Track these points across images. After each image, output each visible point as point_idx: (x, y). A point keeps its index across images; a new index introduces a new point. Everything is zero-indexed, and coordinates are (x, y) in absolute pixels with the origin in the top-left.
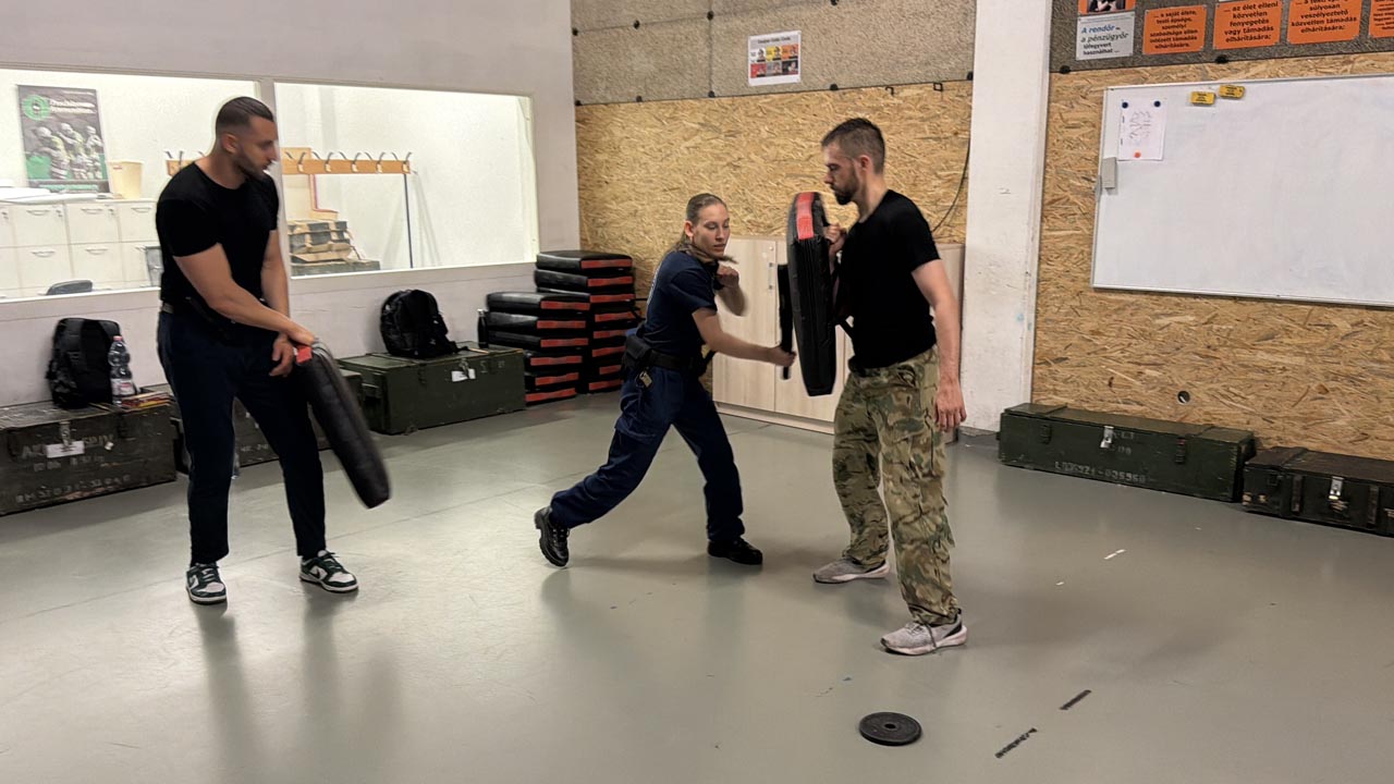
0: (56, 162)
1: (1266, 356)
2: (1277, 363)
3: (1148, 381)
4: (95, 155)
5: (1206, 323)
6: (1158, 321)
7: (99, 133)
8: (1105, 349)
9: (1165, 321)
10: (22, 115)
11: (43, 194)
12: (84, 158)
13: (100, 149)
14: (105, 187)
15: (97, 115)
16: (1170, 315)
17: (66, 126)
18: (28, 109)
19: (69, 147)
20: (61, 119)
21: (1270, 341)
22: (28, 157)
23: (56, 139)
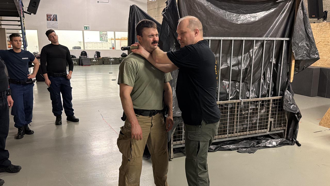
0: (103, 38)
4: (106, 38)
7: (107, 35)
10: (100, 34)
11: (101, 42)
12: (105, 38)
13: (107, 37)
14: (107, 41)
15: (107, 34)
17: (104, 35)
18: (100, 33)
19: (104, 37)
20: (103, 34)
22: (100, 38)
23: (103, 36)
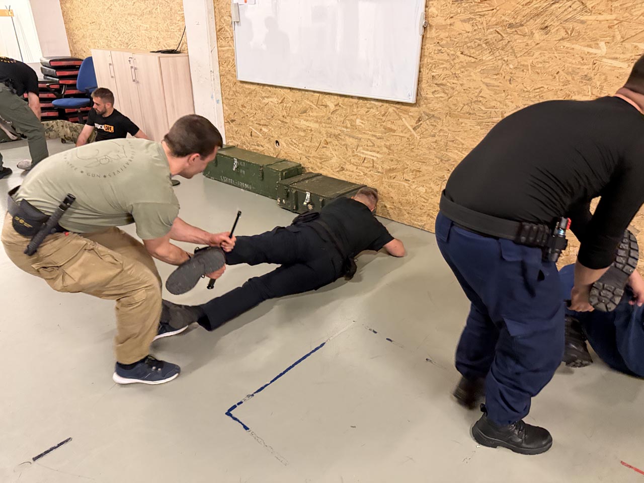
1: (305, 123)
2: (308, 127)
3: (264, 134)
5: (281, 103)
6: (264, 101)
8: (247, 116)
9: (266, 101)
16: (268, 97)
21: (305, 114)
